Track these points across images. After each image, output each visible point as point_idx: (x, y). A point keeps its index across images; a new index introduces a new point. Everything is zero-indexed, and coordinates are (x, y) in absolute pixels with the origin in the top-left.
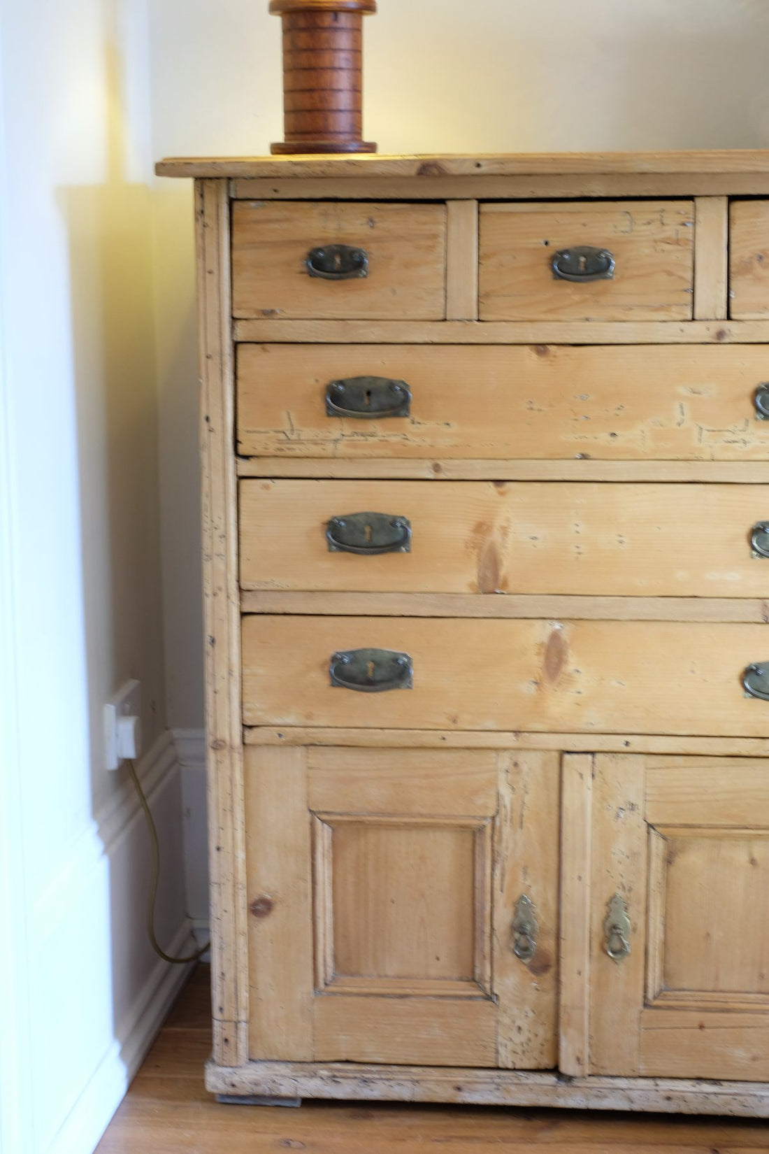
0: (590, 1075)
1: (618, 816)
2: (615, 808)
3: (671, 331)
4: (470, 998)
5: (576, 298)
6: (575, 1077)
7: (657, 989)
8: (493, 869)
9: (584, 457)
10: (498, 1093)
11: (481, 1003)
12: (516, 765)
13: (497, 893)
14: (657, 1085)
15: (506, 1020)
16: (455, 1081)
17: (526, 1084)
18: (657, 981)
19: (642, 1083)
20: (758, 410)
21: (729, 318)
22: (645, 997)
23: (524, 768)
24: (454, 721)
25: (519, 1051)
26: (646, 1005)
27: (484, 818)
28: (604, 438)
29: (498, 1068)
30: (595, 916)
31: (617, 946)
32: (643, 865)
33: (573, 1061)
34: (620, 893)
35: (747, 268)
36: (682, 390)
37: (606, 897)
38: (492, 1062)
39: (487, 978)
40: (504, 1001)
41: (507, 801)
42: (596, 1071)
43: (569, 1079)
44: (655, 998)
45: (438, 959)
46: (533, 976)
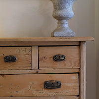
3: (28, 72)
5: (9, 65)
9: (11, 96)
20: (45, 87)
21: (39, 69)
28: (15, 92)
35: (42, 59)
36: (30, 83)
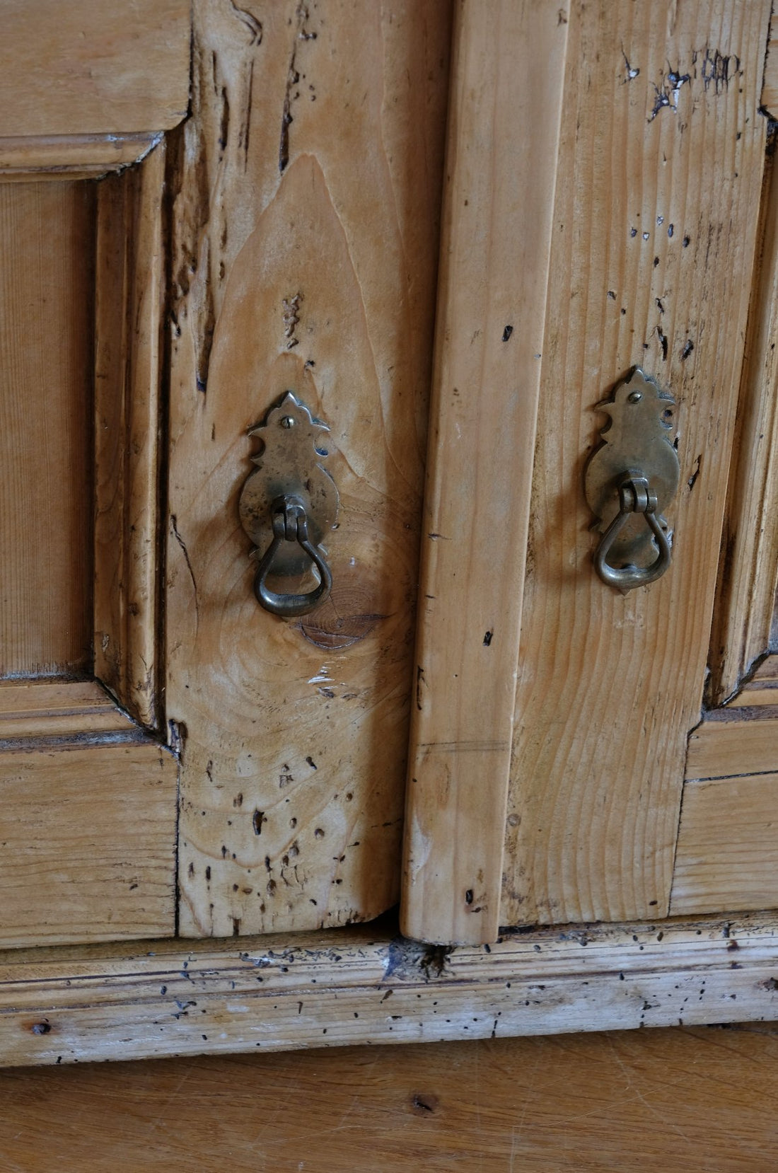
0: (503, 935)
1: (661, 103)
2: (651, 73)
4: (76, 738)
6: (451, 949)
7: (753, 653)
8: (169, 314)
10: (182, 1026)
11: (115, 754)
13: (185, 392)
14: (734, 947)
15: (214, 798)
16: (30, 1008)
17: (282, 991)
18: (755, 628)
19: (683, 944)
22: (710, 679)
25: (259, 883)
26: (710, 708)
27: (140, 137)
29: (176, 941)
30: (551, 444)
33: (450, 902)
34: (651, 364)
37: (597, 378)
38: (161, 925)
39: (144, 672)
40: (203, 739)
41: (232, 74)
42: (523, 915)
43: (436, 955)
44: (745, 681)
46: (315, 654)
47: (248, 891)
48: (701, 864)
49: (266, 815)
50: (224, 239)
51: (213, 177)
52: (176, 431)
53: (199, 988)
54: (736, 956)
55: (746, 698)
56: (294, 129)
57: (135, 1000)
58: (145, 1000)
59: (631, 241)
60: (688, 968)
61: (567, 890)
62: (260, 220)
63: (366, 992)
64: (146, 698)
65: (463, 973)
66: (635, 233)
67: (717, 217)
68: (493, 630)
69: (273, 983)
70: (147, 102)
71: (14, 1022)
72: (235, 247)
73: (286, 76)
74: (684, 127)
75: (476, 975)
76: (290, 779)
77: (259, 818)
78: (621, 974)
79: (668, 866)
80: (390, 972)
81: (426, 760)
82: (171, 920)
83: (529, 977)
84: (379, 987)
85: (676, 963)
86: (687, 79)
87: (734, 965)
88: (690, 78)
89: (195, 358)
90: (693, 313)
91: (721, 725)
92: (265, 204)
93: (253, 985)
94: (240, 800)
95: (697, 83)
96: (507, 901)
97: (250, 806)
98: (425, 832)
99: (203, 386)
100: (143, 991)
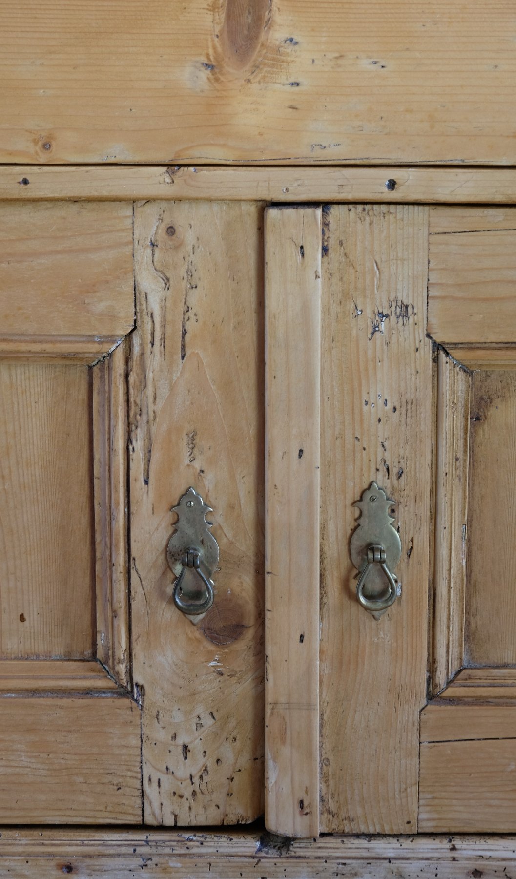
0: (323, 835)
1: (375, 329)
2: (368, 312)
4: (88, 692)
6: (294, 839)
7: (454, 667)
8: (129, 441)
11: (108, 702)
12: (171, 230)
13: (138, 485)
14: (454, 848)
15: (161, 735)
16: (61, 855)
17: (200, 856)
18: (455, 652)
19: (425, 846)
22: (431, 680)
23: (189, 237)
24: (47, 146)
25: (187, 794)
26: (431, 697)
27: (111, 339)
29: (143, 827)
30: (331, 526)
31: (375, 584)
32: (426, 425)
33: (291, 807)
34: (381, 480)
37: (353, 489)
38: (135, 815)
39: (121, 653)
40: (153, 696)
41: (155, 304)
42: (335, 826)
43: (287, 842)
44: (449, 683)
45: (22, 618)
46: (211, 647)
47: (181, 797)
48: (434, 798)
49: (190, 747)
50: (155, 399)
51: (148, 363)
52: (133, 508)
53: (154, 850)
54: (455, 854)
55: (450, 692)
56: (188, 337)
57: (119, 855)
58: (124, 855)
59: (365, 408)
60: (427, 859)
61: (360, 811)
62: (172, 388)
63: (246, 860)
64: (122, 668)
65: (301, 852)
66: (367, 403)
67: (410, 396)
68: (304, 633)
69: (195, 850)
70: (113, 318)
71: (53, 863)
72: (160, 402)
73: (182, 308)
74: (388, 344)
75: (308, 854)
76: (201, 725)
77: (186, 748)
78: (389, 860)
79: (415, 799)
80: (259, 850)
81: (272, 714)
82: (140, 812)
83: (338, 858)
84: (254, 857)
85: (420, 856)
86: (387, 316)
87: (454, 859)
88: (389, 316)
89: (142, 466)
90: (402, 452)
91: (437, 707)
92: (175, 379)
93: (183, 851)
94: (175, 737)
95: (393, 318)
96: (326, 815)
97: (180, 741)
98: (274, 761)
99: (146, 482)
100: (124, 850)
